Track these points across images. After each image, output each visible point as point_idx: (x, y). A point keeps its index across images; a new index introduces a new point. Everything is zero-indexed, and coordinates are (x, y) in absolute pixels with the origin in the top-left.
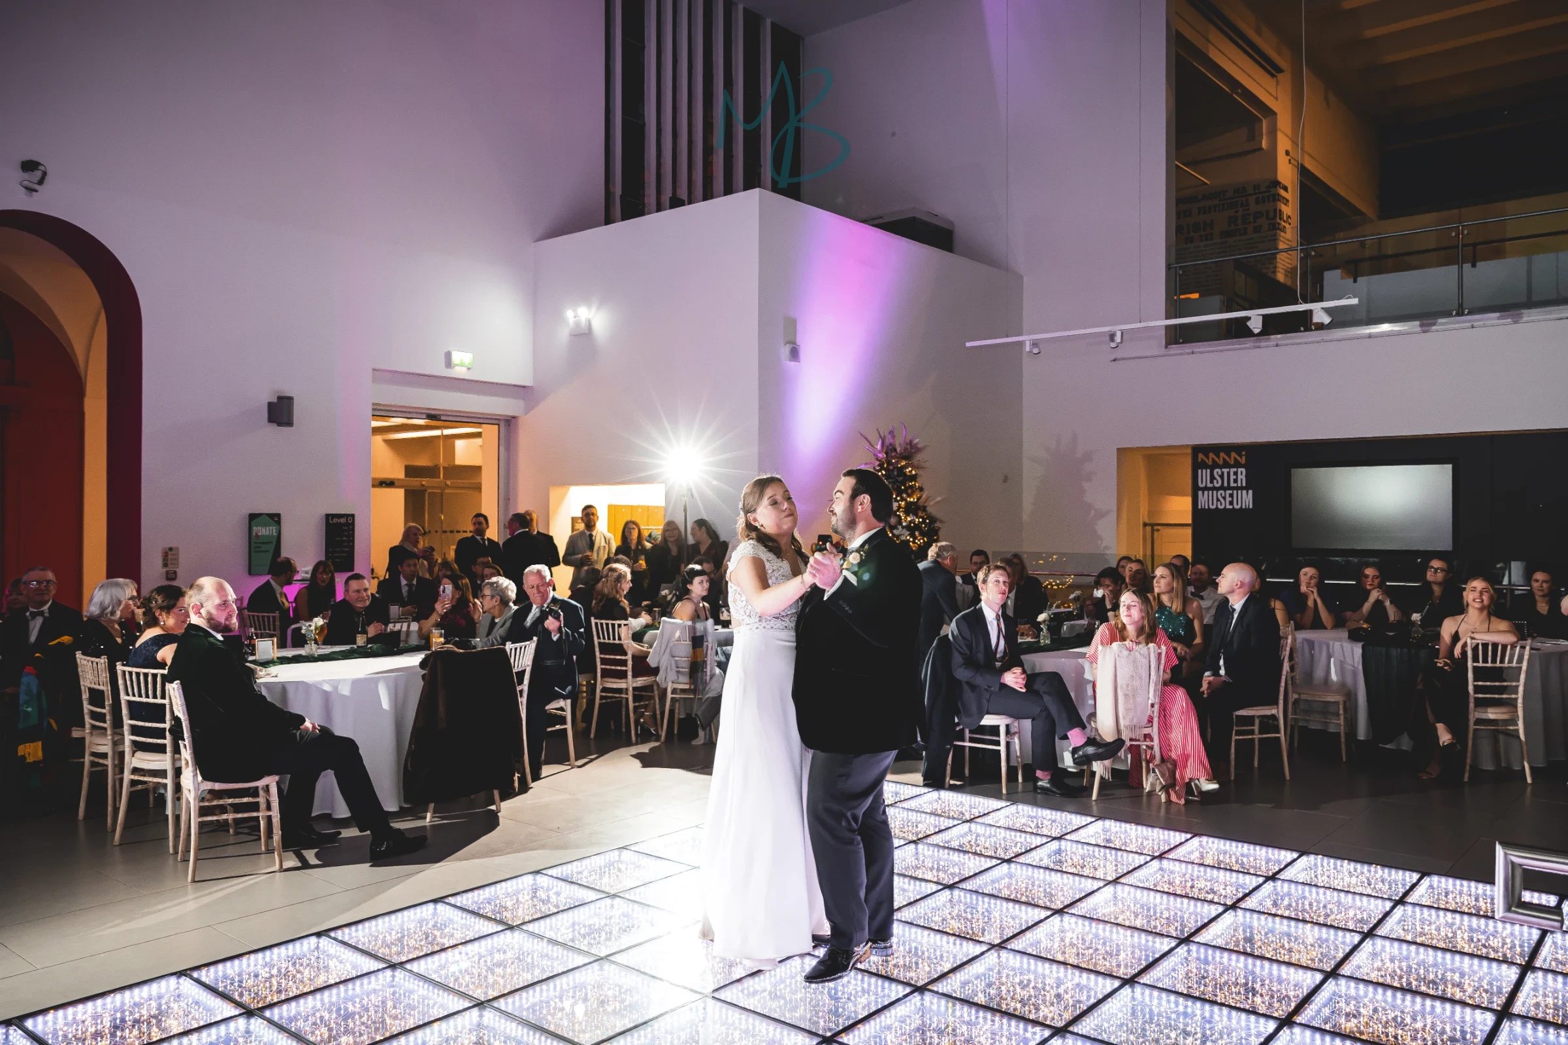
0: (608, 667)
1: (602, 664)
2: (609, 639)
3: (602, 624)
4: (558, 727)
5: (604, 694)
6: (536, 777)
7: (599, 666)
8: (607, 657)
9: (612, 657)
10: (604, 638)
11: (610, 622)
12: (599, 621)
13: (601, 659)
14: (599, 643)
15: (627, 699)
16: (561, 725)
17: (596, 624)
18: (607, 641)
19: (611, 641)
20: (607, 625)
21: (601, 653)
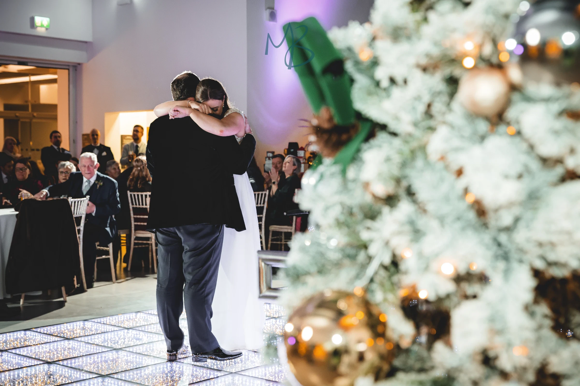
0: (139, 224)
1: (135, 222)
2: (139, 205)
3: (134, 195)
4: (104, 257)
5: (136, 241)
6: (90, 286)
7: (133, 223)
8: (138, 217)
9: (142, 217)
10: (136, 204)
11: (140, 194)
12: (132, 193)
13: (134, 218)
14: (133, 208)
15: (152, 244)
16: (106, 255)
17: (131, 195)
18: (138, 206)
19: (141, 206)
20: (138, 195)
21: (134, 215)
